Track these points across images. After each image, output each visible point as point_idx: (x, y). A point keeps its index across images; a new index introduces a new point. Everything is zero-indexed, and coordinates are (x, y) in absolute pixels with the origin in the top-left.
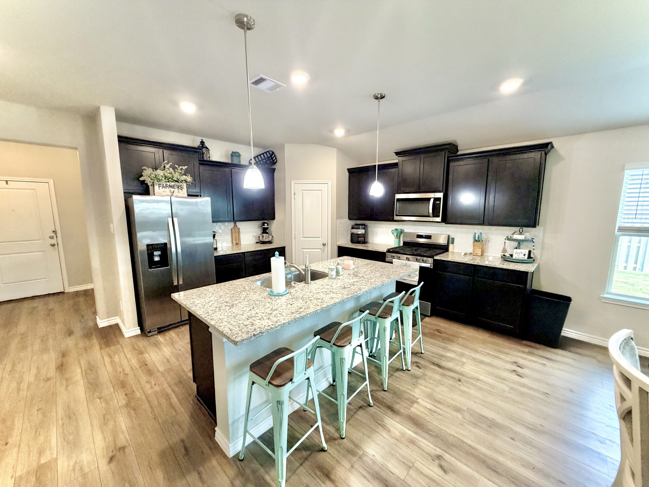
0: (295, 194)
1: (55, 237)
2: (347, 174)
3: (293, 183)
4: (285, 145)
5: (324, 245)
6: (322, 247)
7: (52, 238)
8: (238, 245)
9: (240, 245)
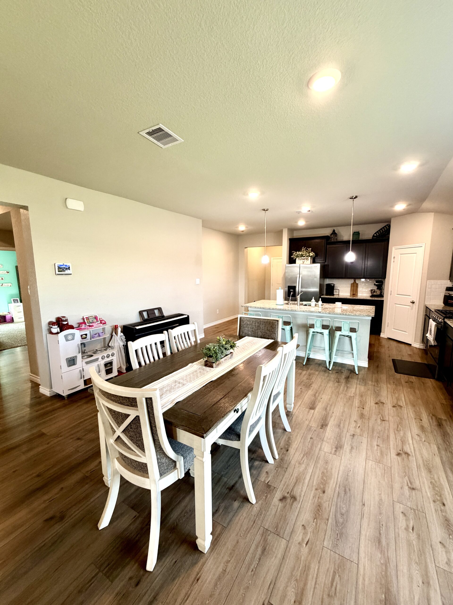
0: (394, 257)
3: (393, 249)
4: (392, 219)
5: (413, 303)
8: (355, 295)
9: (357, 295)
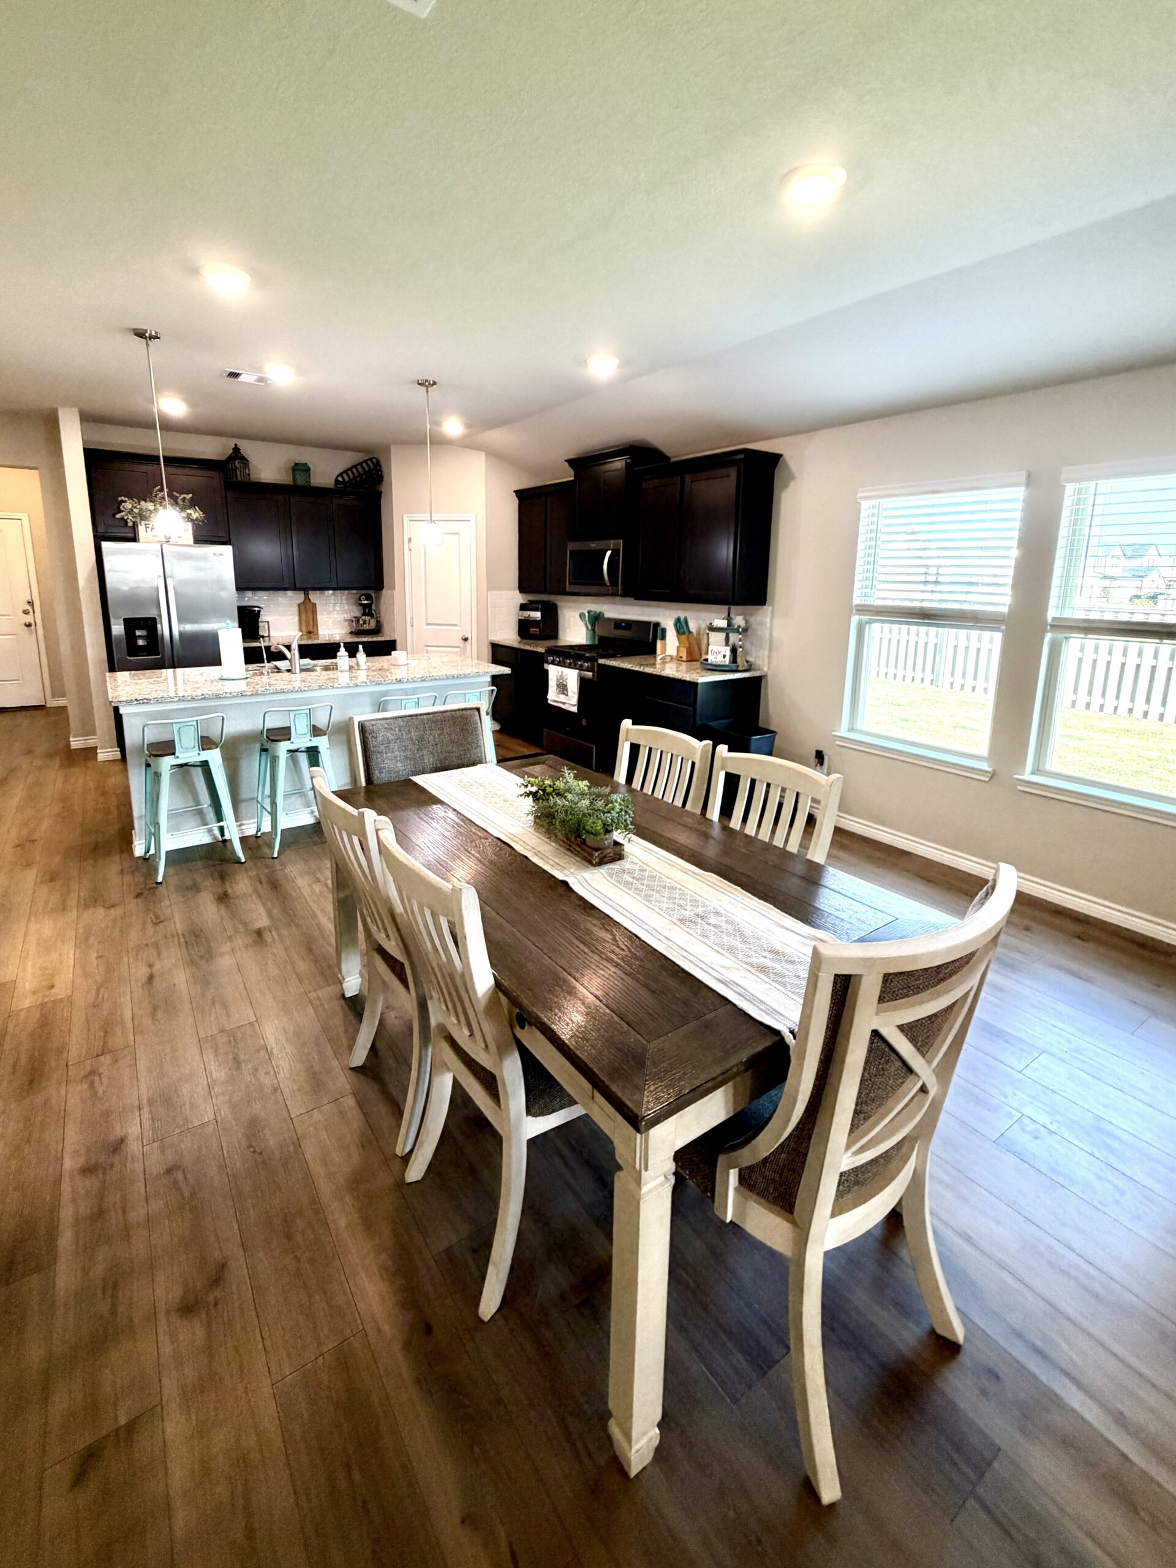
0: (410, 540)
1: (31, 611)
2: (515, 502)
3: (405, 520)
4: (392, 447)
5: (466, 640)
6: (461, 643)
7: (26, 612)
8: (312, 635)
9: (317, 634)
